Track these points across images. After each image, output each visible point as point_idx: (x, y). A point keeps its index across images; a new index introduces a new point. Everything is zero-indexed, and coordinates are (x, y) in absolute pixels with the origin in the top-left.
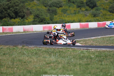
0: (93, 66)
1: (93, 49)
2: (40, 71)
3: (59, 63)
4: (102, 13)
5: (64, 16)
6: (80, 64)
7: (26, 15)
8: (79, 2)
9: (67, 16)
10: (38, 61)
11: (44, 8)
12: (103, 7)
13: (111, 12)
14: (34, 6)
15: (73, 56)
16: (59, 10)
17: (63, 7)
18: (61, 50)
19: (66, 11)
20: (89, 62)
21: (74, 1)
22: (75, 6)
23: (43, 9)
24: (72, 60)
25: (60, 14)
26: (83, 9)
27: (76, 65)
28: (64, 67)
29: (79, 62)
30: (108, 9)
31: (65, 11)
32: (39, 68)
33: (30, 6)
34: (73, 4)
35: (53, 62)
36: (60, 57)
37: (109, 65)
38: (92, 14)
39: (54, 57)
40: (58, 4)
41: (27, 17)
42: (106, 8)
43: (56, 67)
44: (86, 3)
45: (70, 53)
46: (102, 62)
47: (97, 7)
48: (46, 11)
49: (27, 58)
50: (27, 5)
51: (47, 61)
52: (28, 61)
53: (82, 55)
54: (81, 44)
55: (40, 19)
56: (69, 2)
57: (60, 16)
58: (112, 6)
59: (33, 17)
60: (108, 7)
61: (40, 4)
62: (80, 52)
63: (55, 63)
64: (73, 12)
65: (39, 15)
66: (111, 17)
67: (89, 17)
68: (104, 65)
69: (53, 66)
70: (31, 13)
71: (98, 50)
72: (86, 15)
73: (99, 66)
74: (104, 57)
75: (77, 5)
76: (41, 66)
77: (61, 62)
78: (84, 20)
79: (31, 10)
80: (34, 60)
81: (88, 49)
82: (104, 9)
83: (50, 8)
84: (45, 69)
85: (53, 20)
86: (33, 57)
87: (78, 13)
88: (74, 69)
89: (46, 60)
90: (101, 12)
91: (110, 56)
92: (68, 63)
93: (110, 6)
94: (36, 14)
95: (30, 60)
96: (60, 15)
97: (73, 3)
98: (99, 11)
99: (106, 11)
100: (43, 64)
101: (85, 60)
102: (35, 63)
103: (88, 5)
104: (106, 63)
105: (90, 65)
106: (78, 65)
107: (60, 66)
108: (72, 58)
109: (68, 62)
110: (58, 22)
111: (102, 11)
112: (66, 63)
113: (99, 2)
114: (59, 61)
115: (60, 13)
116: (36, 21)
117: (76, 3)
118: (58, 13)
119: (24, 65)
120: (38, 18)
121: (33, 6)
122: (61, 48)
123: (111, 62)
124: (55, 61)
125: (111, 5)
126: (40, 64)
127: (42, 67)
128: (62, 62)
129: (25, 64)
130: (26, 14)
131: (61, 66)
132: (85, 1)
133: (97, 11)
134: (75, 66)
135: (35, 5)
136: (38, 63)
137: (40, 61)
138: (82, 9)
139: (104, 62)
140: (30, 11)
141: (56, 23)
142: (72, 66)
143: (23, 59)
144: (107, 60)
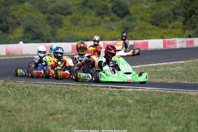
0: (134, 120)
1: (130, 88)
2: (38, 127)
3: (71, 114)
4: (139, 25)
5: (74, 30)
6: (110, 116)
7: (10, 26)
8: (99, 7)
9: (80, 30)
10: (34, 109)
11: (42, 15)
12: (141, 15)
13: (153, 24)
14: (24, 11)
15: (95, 101)
16: (66, 20)
17: (74, 15)
18: (74, 89)
19: (79, 21)
20: (126, 113)
21: (93, 5)
22: (93, 13)
23: (40, 17)
24: (96, 108)
25: (68, 26)
26: (107, 18)
27: (103, 118)
28: (80, 122)
29: (107, 112)
30: (148, 19)
31: (75, 21)
32: (35, 122)
33: (19, 12)
34: (90, 10)
35: (61, 111)
36: (72, 102)
37: (162, 117)
38: (122, 27)
39: (61, 102)
40: (65, 9)
41: (13, 30)
42: (146, 17)
43: (66, 120)
44: (112, 8)
45: (90, 95)
46: (148, 112)
47: (130, 15)
48: (44, 21)
49: (13, 104)
50: (12, 10)
51: (49, 109)
52: (15, 109)
53: (111, 98)
55: (33, 33)
56: (84, 6)
57: (67, 30)
58: (155, 14)
59: (23, 30)
60: (148, 15)
61: (34, 9)
62: (107, 93)
63: (64, 113)
64: (89, 22)
65: (33, 27)
66: (155, 32)
67: (117, 31)
68: (155, 118)
69: (61, 119)
70: (19, 24)
71: (139, 90)
72: (112, 29)
73: (146, 120)
74: (152, 102)
75: (97, 12)
76: (38, 119)
77: (76, 112)
78: (108, 37)
79: (20, 18)
80: (26, 107)
81: (121, 88)
82: (142, 19)
83: (51, 16)
84: (47, 124)
85: (56, 36)
86: (24, 100)
87: (98, 25)
88: (100, 126)
89: (49, 107)
90: (137, 23)
91: (162, 100)
92: (88, 113)
93: (153, 14)
94: (28, 25)
95: (19, 107)
96: (68, 28)
97: (91, 7)
98: (134, 22)
99: (146, 22)
100: (42, 115)
101: (118, 108)
102: (27, 112)
103: (115, 12)
104: (157, 115)
105: (129, 119)
106: (106, 117)
107: (74, 119)
108: (95, 104)
110: (64, 39)
111: (138, 21)
112: (85, 114)
113: (134, 7)
114: (70, 110)
115: (68, 24)
116: (27, 37)
117: (95, 9)
118: (64, 24)
119: (9, 116)
120: (30, 33)
121: (23, 13)
122: (73, 85)
123: (166, 113)
124: (63, 109)
125: (154, 12)
126: (38, 115)
127: (40, 120)
128: (78, 112)
129: (11, 114)
130: (10, 24)
131: (76, 119)
132: (110, 5)
133: (131, 22)
134: (101, 120)
135: (26, 10)
136: (34, 113)
137: (37, 110)
138: (105, 18)
139: (153, 113)
140: (18, 21)
141: (61, 41)
142: (95, 120)
143: (6, 105)
144: (157, 109)
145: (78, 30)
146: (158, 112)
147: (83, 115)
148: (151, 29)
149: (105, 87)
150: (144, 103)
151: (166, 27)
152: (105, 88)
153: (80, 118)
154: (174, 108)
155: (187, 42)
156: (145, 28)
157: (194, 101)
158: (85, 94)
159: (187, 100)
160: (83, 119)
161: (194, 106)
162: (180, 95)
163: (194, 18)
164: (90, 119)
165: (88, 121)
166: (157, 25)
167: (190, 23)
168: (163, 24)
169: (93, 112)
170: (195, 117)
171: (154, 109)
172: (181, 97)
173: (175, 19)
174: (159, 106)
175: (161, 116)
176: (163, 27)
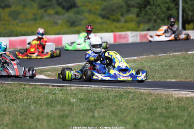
0: (76, 120)
1: (73, 86)
4: (87, 19)
5: (13, 24)
6: (48, 116)
9: (20, 24)
12: (89, 8)
13: (103, 17)
15: (32, 100)
17: (13, 8)
18: (9, 87)
20: (67, 112)
22: (35, 5)
24: (32, 107)
25: (7, 21)
26: (51, 11)
27: (40, 118)
28: (14, 122)
29: (45, 112)
30: (98, 12)
31: (15, 15)
36: (6, 101)
37: (108, 117)
38: (68, 21)
42: (96, 9)
45: (27, 93)
46: (93, 112)
53: (51, 97)
54: (49, 76)
57: (5, 24)
60: (98, 7)
62: (47, 91)
64: (30, 16)
66: (105, 26)
67: (62, 26)
68: (99, 117)
71: (84, 88)
72: (56, 23)
74: (98, 101)
75: (39, 4)
77: (9, 112)
81: (63, 86)
82: (90, 11)
87: (41, 19)
88: (36, 126)
90: (85, 17)
91: (109, 99)
92: (23, 113)
93: (103, 6)
98: (81, 15)
99: (95, 15)
101: (59, 107)
103: (60, 4)
104: (102, 114)
105: (69, 118)
106: (44, 117)
107: (6, 119)
108: (31, 103)
109: (22, 111)
111: (86, 15)
112: (19, 114)
114: (3, 110)
115: (6, 18)
118: (2, 18)
122: (8, 84)
123: (113, 112)
125: (105, 4)
128: (11, 112)
131: (9, 120)
133: (78, 16)
134: (38, 120)
138: (48, 11)
139: (98, 112)
142: (31, 120)
144: (103, 108)
145: (17, 24)
146: (104, 112)
147: (17, 115)
148: (101, 23)
149: (45, 85)
150: (88, 102)
151: (118, 21)
152: (44, 87)
153: (13, 119)
154: (123, 107)
155: (141, 36)
156: (93, 22)
157: (145, 99)
158: (21, 93)
159: (138, 99)
160: (17, 119)
161: (146, 105)
162: (130, 92)
163: (150, 9)
164: (25, 119)
165: (23, 121)
166: (108, 18)
167: (145, 15)
168: (114, 17)
169: (30, 112)
170: (146, 116)
171: (100, 108)
172: (131, 95)
173: (128, 11)
174: (105, 105)
175: (107, 115)
176: (114, 21)
